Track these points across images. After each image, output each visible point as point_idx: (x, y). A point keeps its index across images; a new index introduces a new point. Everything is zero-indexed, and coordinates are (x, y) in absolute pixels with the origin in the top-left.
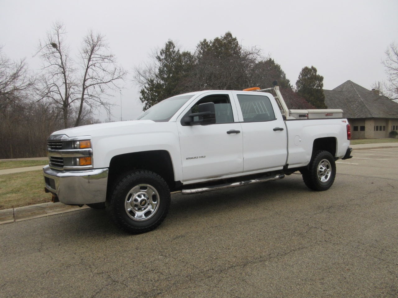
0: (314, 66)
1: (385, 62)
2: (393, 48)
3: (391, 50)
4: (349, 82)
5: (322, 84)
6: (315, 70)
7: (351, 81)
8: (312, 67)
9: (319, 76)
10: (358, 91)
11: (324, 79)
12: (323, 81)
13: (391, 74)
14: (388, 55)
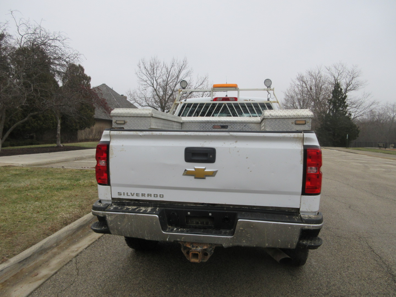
0: (82, 65)
1: (138, 73)
2: (143, 63)
3: (142, 64)
4: (104, 85)
5: (90, 84)
6: (82, 69)
7: (106, 84)
8: (79, 65)
9: (87, 75)
10: (114, 95)
11: (91, 80)
12: (90, 81)
13: (142, 85)
14: (140, 67)
